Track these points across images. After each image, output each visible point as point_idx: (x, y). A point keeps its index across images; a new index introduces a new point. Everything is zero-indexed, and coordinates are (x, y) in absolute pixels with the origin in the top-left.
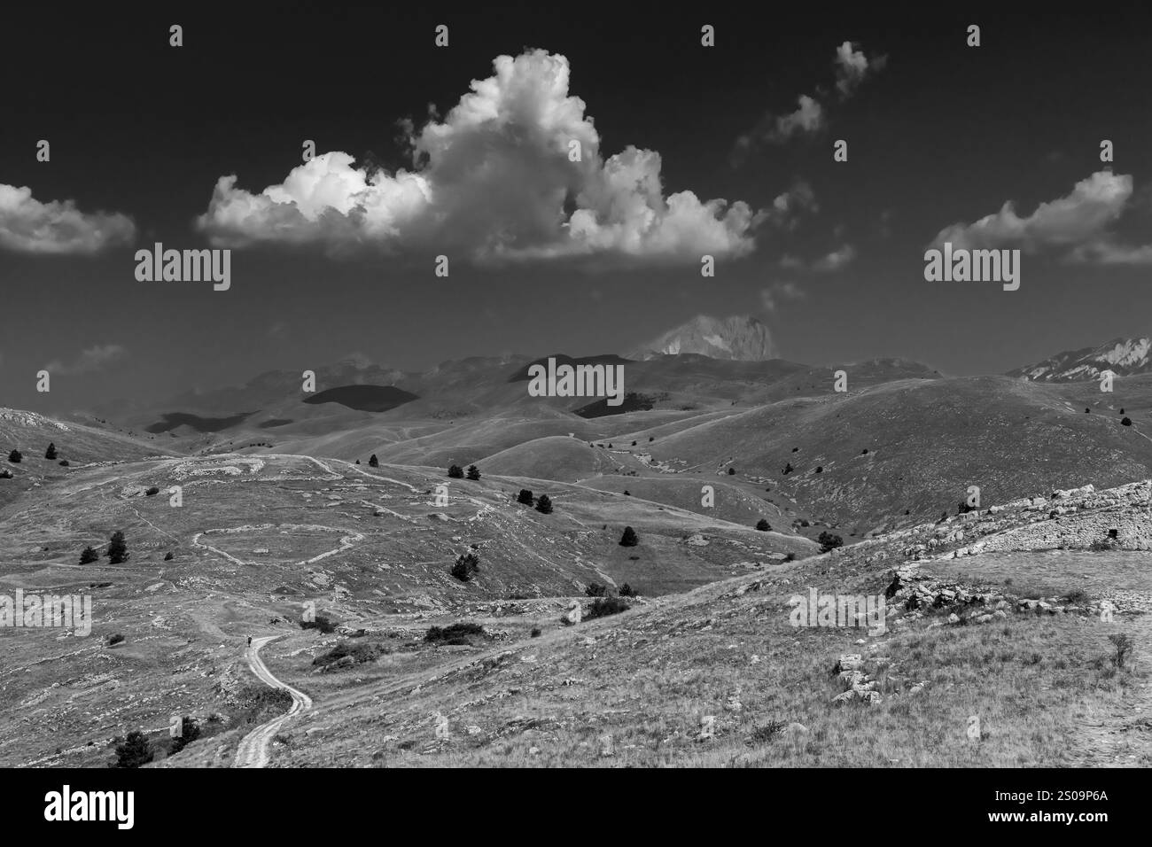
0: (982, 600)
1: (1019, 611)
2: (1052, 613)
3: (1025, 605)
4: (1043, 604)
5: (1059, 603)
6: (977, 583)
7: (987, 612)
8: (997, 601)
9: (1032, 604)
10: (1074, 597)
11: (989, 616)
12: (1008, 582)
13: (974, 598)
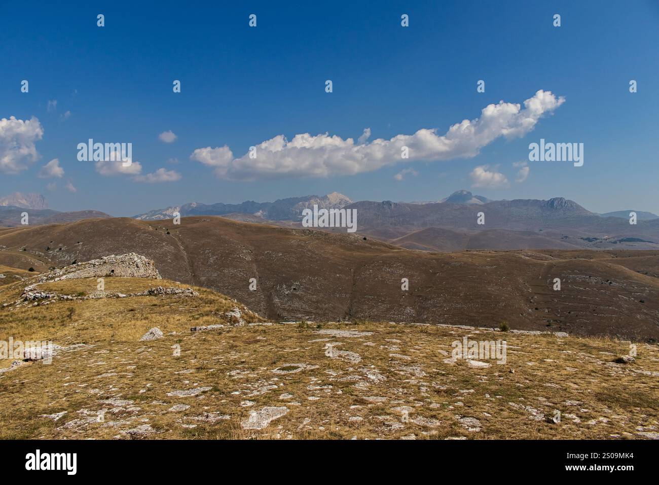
0: (49, 297)
1: (60, 300)
2: (71, 300)
3: (63, 298)
4: (69, 297)
5: (76, 296)
6: (51, 290)
7: (49, 301)
8: (54, 297)
9: (65, 297)
10: (82, 294)
11: (48, 302)
12: (62, 290)
13: (46, 296)
